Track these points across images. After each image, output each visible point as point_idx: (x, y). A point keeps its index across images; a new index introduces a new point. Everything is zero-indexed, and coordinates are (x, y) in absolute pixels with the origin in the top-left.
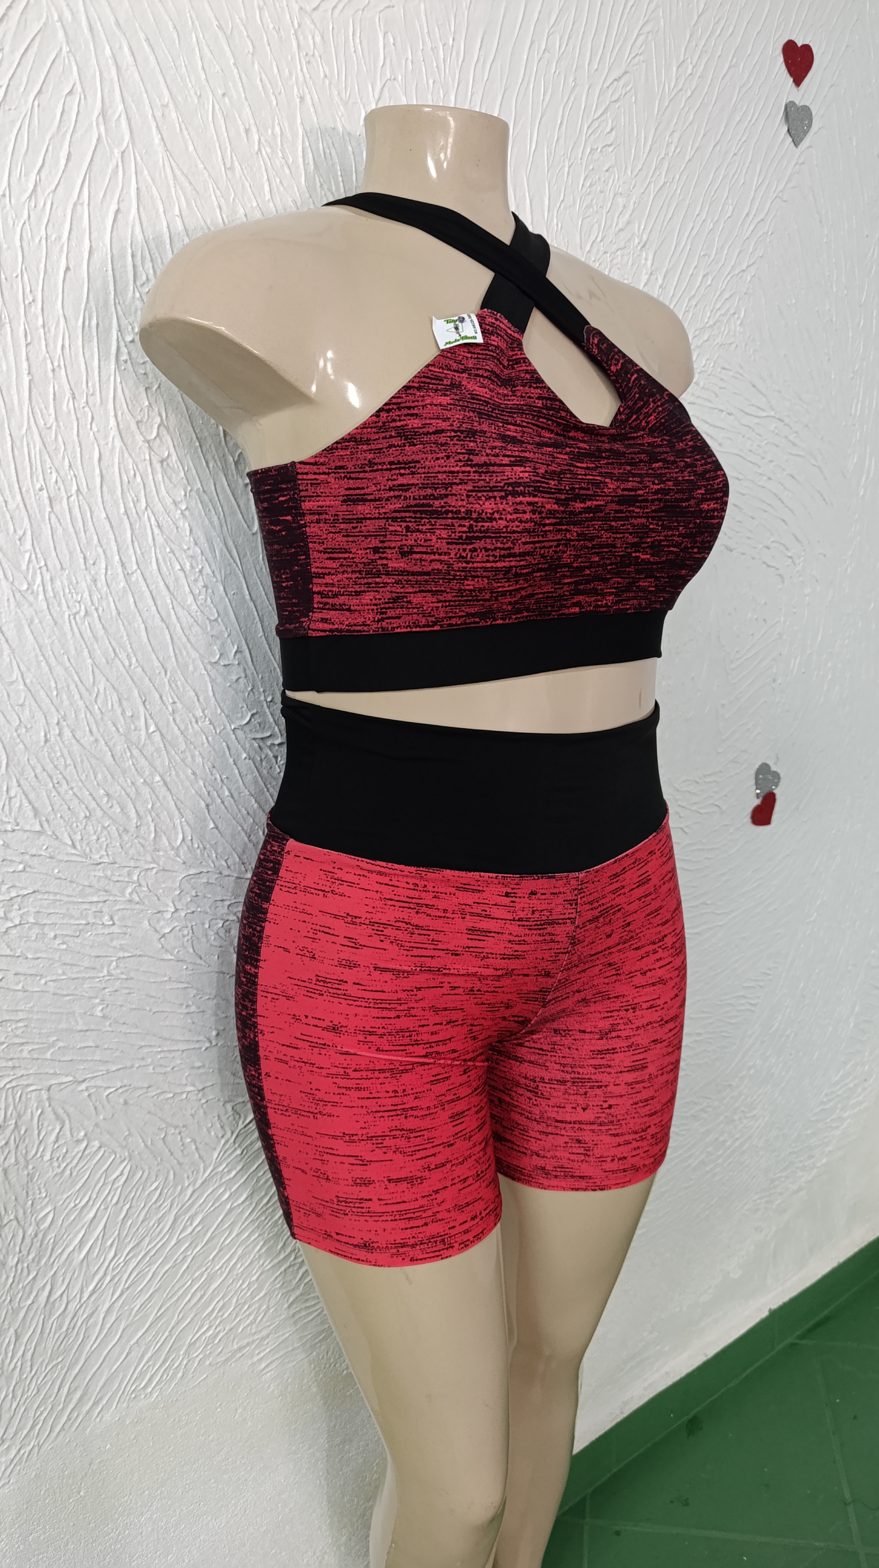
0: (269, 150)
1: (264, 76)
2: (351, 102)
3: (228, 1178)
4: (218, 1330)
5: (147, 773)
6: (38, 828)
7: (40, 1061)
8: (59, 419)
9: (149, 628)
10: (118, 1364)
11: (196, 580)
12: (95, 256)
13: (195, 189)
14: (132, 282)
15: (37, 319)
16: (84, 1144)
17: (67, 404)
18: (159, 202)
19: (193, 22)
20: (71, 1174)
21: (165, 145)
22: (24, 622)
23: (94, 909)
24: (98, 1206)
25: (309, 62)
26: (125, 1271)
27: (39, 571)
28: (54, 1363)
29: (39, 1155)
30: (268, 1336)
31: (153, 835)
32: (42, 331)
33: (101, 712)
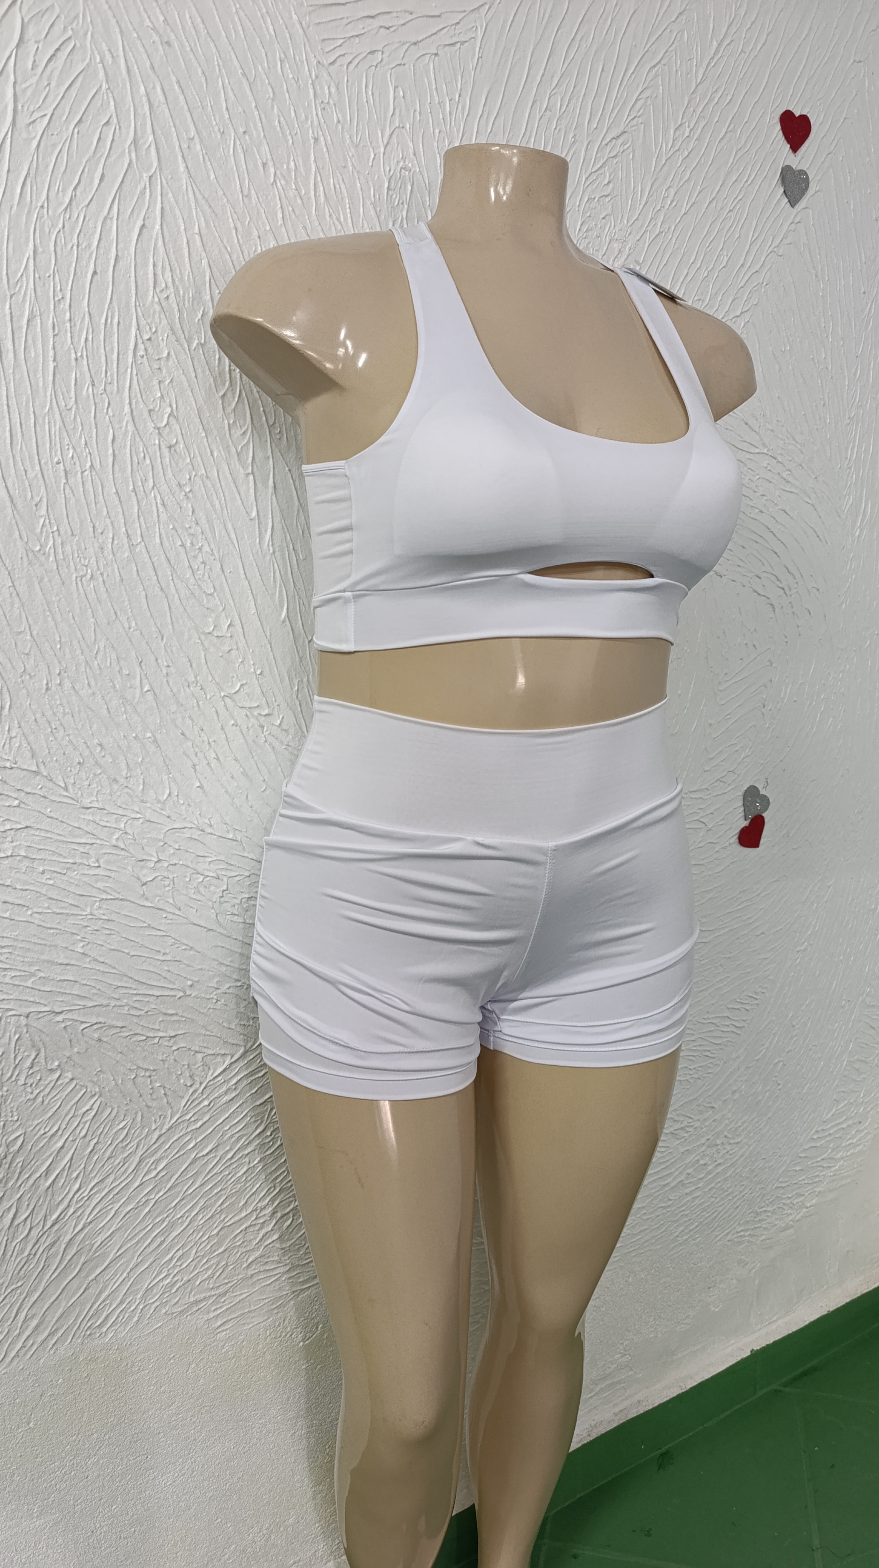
0: (283, 182)
1: (282, 119)
2: (361, 145)
3: (194, 1127)
4: (176, 1279)
5: (139, 728)
6: (34, 768)
7: (22, 988)
8: (79, 402)
9: (149, 596)
10: (75, 1298)
11: (195, 557)
12: (121, 264)
13: (214, 212)
14: (152, 288)
15: (65, 314)
16: (58, 1075)
17: (87, 390)
18: (181, 220)
19: (220, 70)
20: (43, 1101)
21: (189, 171)
22: (35, 579)
23: (82, 849)
24: (66, 1137)
25: (324, 109)
26: (88, 1206)
27: (51, 535)
28: (14, 1287)
29: (13, 1079)
30: (226, 1293)
31: (141, 787)
32: (68, 325)
33: (100, 668)
